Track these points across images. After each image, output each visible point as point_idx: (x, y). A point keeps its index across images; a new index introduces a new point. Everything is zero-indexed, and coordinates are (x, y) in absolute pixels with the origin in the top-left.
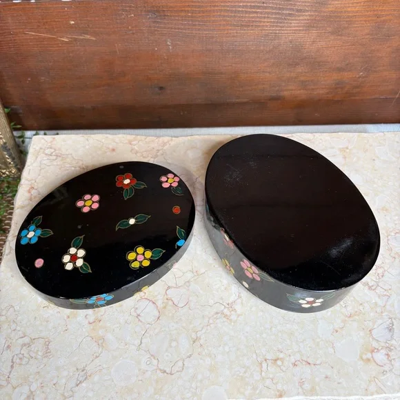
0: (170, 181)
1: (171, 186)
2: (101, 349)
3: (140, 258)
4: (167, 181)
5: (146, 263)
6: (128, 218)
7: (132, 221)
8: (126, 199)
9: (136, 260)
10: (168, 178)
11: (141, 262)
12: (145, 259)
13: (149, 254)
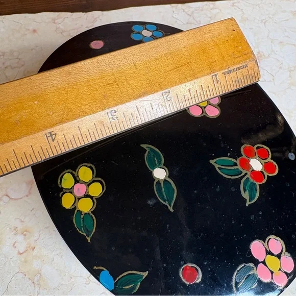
0: (271, 261)
1: (256, 262)
2: (37, 289)
3: (80, 190)
4: (269, 253)
5: (67, 202)
6: (168, 165)
7: (160, 174)
8: (212, 162)
9: (77, 181)
10: (279, 256)
11: (71, 191)
12: (77, 199)
13: (86, 206)
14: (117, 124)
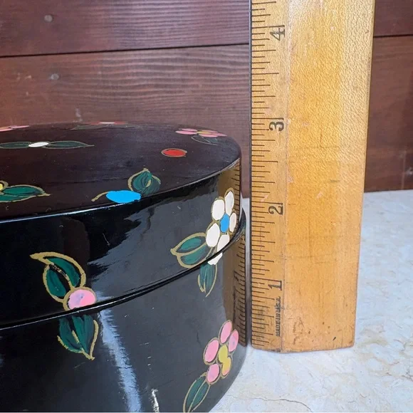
14: (262, 127)
